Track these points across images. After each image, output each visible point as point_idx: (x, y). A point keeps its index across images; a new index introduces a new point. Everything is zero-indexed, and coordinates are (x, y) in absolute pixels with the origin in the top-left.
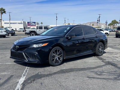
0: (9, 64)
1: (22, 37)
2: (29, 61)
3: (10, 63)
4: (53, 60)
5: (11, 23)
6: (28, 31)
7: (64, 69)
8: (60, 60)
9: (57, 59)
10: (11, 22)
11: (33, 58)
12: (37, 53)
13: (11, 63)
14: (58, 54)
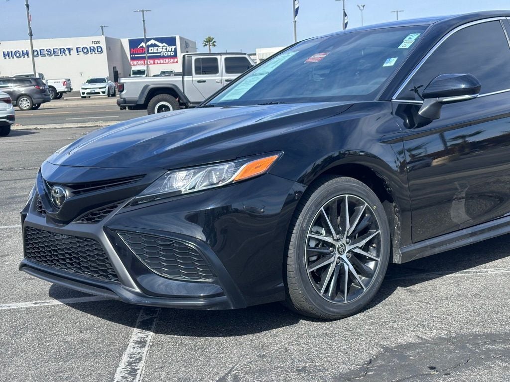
0: (17, 311)
1: (104, 124)
2: (146, 293)
3: (21, 305)
4: (317, 276)
5: (41, 53)
6: (133, 87)
7: (409, 346)
8: (368, 274)
9: (349, 267)
10: (39, 44)
11: (174, 271)
12: (200, 236)
13: (30, 304)
14: (350, 229)
